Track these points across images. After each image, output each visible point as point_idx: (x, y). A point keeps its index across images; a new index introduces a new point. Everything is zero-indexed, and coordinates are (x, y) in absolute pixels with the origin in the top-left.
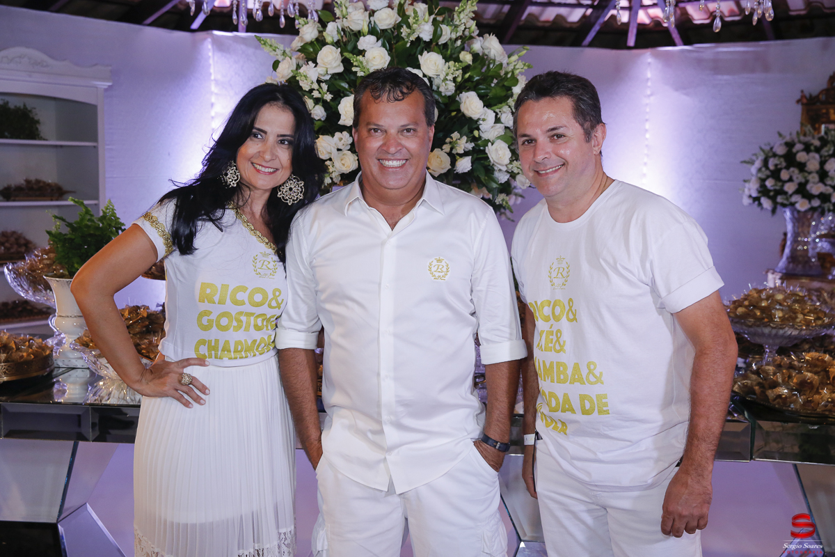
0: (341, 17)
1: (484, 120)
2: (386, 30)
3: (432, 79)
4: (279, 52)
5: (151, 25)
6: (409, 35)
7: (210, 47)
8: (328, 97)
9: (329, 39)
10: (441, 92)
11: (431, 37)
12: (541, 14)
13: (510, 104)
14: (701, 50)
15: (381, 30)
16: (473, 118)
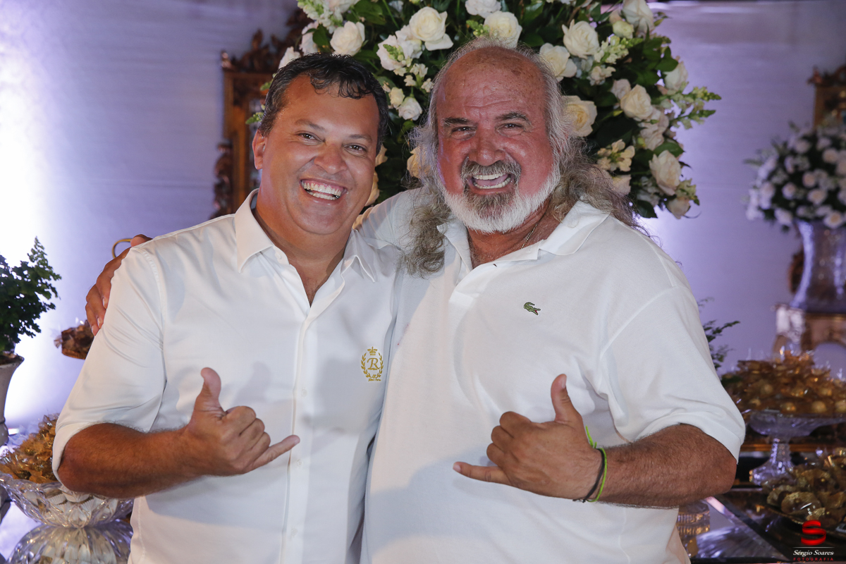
16: (636, 119)
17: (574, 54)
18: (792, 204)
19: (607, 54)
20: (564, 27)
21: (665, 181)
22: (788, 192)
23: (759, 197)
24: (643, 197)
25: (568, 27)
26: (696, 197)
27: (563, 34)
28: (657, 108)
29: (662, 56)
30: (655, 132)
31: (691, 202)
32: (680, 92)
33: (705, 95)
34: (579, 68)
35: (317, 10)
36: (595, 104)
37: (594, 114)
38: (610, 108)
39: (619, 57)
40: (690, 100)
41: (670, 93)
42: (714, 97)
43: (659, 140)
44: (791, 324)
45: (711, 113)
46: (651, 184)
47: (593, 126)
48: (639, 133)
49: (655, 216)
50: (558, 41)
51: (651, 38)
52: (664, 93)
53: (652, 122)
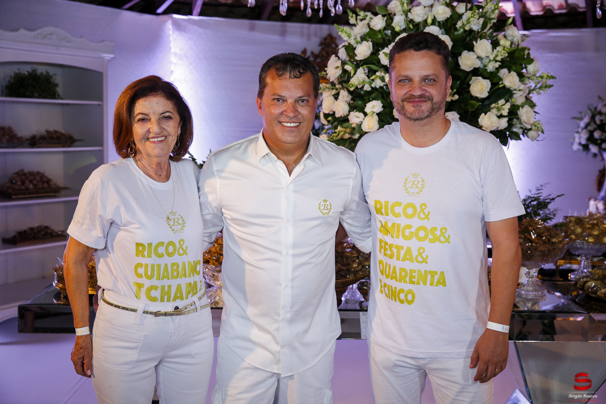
5: (128, 9)
6: (463, 27)
11: (480, 28)
14: (537, 35)
16: (511, 89)
17: (479, 56)
18: (599, 142)
19: (497, 56)
20: (474, 42)
21: (526, 121)
22: (597, 135)
23: (580, 138)
24: (515, 130)
25: (476, 42)
26: (542, 129)
27: (474, 46)
28: (523, 84)
29: (526, 57)
30: (521, 96)
31: (540, 132)
32: (534, 75)
33: (548, 76)
34: (482, 63)
35: (348, 36)
36: (490, 81)
37: (490, 86)
38: (497, 84)
39: (503, 57)
40: (540, 79)
41: (529, 75)
42: (553, 77)
43: (523, 100)
44: (597, 208)
45: (551, 86)
46: (518, 123)
47: (489, 92)
48: (512, 96)
49: (520, 139)
50: (471, 49)
51: (520, 47)
52: (526, 76)
53: (520, 90)
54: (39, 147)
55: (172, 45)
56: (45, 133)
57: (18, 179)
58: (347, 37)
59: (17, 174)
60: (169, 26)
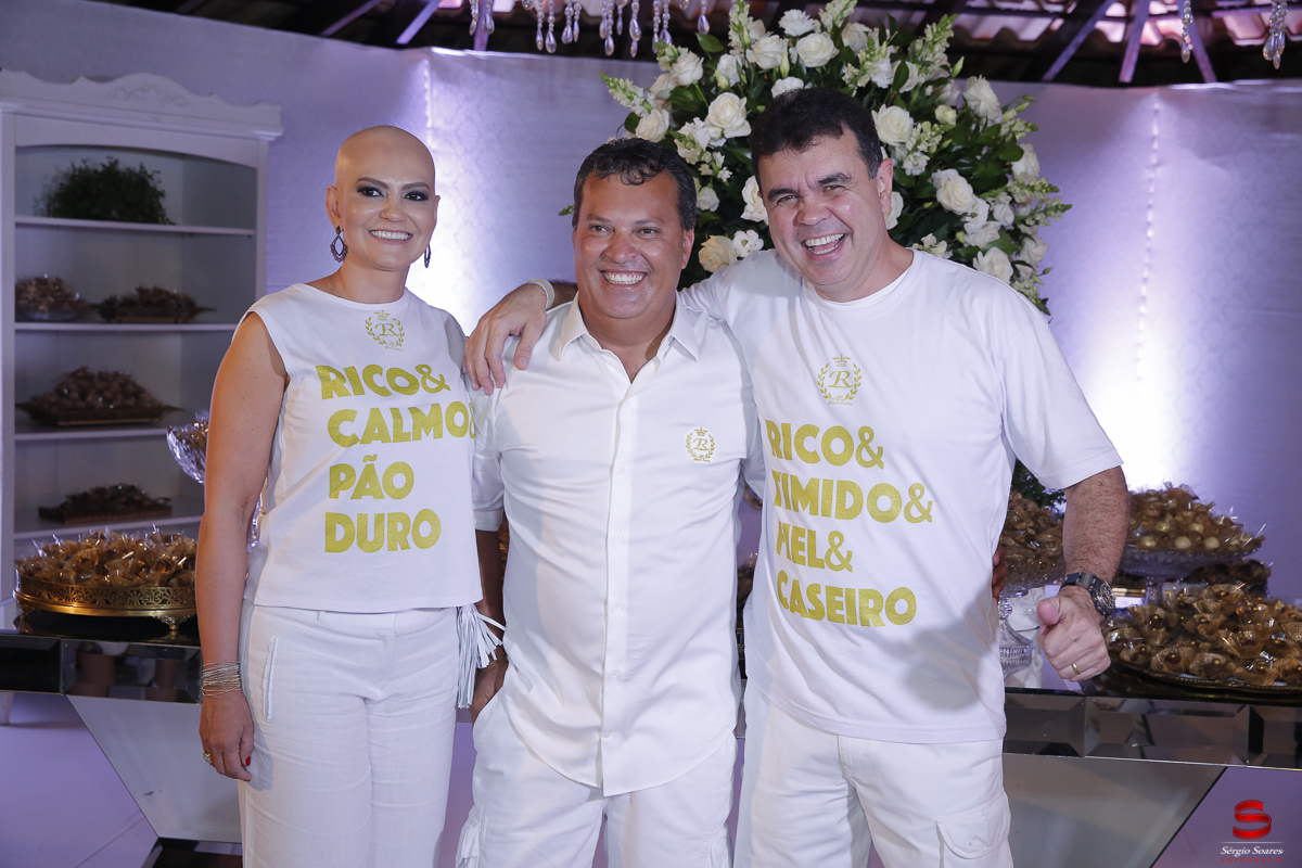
0: (741, 46)
1: (974, 215)
2: (814, 69)
3: (889, 149)
4: (637, 101)
5: (335, 36)
6: (855, 79)
7: (426, 73)
8: (725, 175)
9: (723, 82)
10: (904, 170)
11: (891, 82)
12: (975, 26)
13: (1012, 190)
14: (1248, 90)
15: (808, 69)
54: (120, 322)
55: (428, 113)
56: (134, 292)
57: (73, 386)
58: (628, 100)
59: (73, 375)
60: (424, 71)
